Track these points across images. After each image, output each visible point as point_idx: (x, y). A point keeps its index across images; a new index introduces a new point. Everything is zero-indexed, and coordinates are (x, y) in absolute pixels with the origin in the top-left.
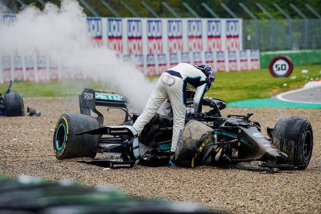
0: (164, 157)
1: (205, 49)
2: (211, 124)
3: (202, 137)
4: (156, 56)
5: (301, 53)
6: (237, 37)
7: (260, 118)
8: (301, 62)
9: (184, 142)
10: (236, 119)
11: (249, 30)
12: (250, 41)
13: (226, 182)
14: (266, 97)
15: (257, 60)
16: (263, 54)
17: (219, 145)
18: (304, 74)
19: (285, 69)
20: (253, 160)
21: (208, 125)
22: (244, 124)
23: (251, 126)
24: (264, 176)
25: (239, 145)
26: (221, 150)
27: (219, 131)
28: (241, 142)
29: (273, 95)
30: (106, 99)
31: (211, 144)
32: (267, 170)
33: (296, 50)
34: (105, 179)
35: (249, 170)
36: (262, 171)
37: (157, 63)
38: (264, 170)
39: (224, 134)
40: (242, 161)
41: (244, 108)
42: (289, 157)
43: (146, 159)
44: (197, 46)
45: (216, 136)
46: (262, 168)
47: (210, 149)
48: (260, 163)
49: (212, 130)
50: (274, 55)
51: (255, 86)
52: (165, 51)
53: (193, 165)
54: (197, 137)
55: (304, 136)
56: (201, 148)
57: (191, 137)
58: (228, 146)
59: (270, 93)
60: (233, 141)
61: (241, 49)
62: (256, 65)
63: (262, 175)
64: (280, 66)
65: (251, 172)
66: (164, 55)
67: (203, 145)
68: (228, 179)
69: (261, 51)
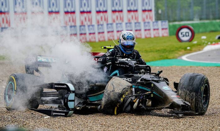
0: (93, 107)
1: (126, 20)
2: (130, 79)
3: (123, 90)
4: (87, 27)
5: (201, 23)
6: (150, 11)
7: (169, 74)
8: (201, 30)
9: (109, 94)
10: (149, 76)
11: (160, 5)
12: (160, 14)
13: (142, 126)
14: (173, 58)
15: (166, 29)
16: (171, 24)
17: (136, 97)
18: (203, 39)
19: (188, 36)
20: (163, 108)
21: (127, 81)
22: (156, 79)
23: (162, 81)
24: (172, 120)
25: (152, 96)
26: (138, 100)
27: (136, 85)
28: (154, 94)
29: (179, 57)
30: (46, 61)
31: (130, 95)
32: (174, 116)
33: (197, 21)
34: (46, 125)
35: (160, 116)
36: (170, 116)
37: (88, 32)
38: (172, 116)
39: (140, 87)
40: (154, 109)
41: (156, 67)
42: (191, 105)
43: (78, 108)
44: (119, 18)
45: (133, 89)
46: (170, 114)
47: (129, 100)
48: (169, 110)
49: (130, 84)
50: (180, 25)
51: (165, 50)
52: (94, 22)
53: (115, 113)
54: (118, 90)
55: (203, 88)
56: (122, 99)
57: (114, 91)
58: (143, 97)
59: (177, 55)
60: (148, 93)
61: (154, 20)
62: (166, 33)
63: (170, 120)
64: (184, 34)
65: (162, 118)
66: (93, 26)
67: (124, 96)
68: (144, 123)
69: (169, 21)
